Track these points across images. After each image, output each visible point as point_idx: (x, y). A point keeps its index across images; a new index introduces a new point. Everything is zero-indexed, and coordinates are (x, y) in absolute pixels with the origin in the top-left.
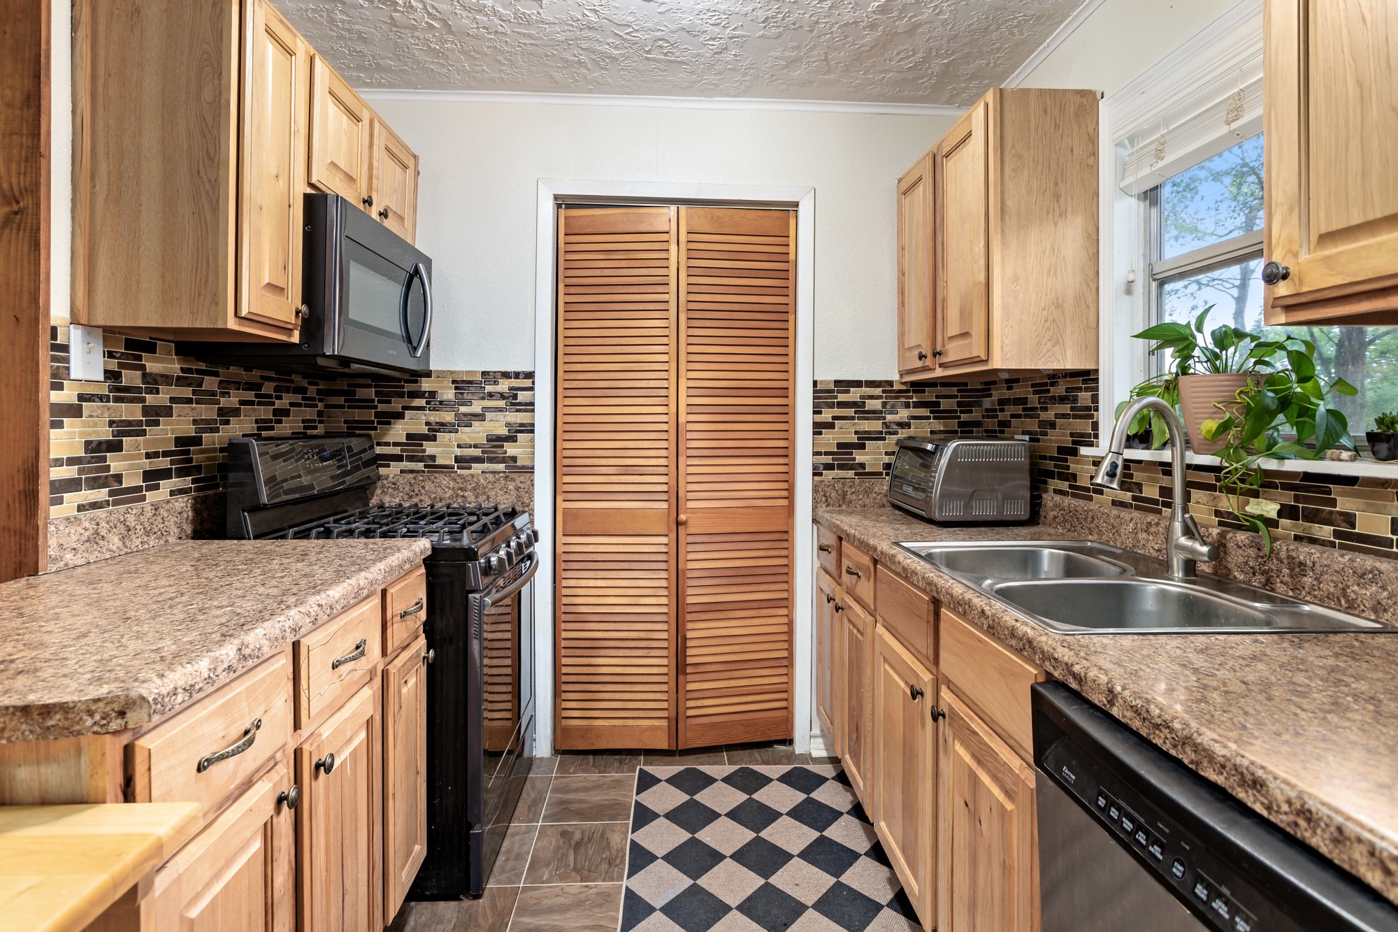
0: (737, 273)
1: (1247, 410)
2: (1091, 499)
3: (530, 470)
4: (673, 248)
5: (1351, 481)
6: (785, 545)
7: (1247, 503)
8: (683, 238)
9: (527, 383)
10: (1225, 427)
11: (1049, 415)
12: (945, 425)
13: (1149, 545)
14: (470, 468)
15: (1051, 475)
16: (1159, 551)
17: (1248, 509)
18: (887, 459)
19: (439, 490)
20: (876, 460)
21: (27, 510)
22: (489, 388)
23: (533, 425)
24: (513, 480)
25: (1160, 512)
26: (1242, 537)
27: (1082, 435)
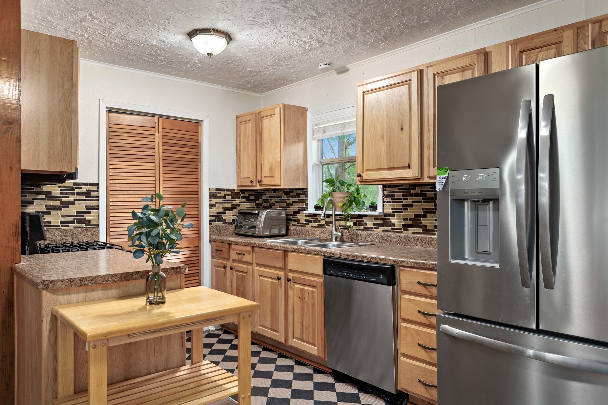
0: (180, 146)
1: (349, 201)
2: (305, 226)
3: (98, 226)
4: (157, 134)
5: (366, 216)
6: (197, 252)
7: (346, 223)
8: (161, 130)
9: (95, 188)
10: (344, 205)
11: (290, 201)
12: (251, 205)
13: (324, 237)
14: (68, 226)
15: (291, 220)
16: (326, 237)
17: (347, 224)
18: (233, 218)
19: (54, 237)
20: (230, 218)
21: (16, 240)
22: (77, 190)
23: (98, 206)
24: (90, 231)
25: (325, 227)
26: (346, 231)
27: (302, 208)
